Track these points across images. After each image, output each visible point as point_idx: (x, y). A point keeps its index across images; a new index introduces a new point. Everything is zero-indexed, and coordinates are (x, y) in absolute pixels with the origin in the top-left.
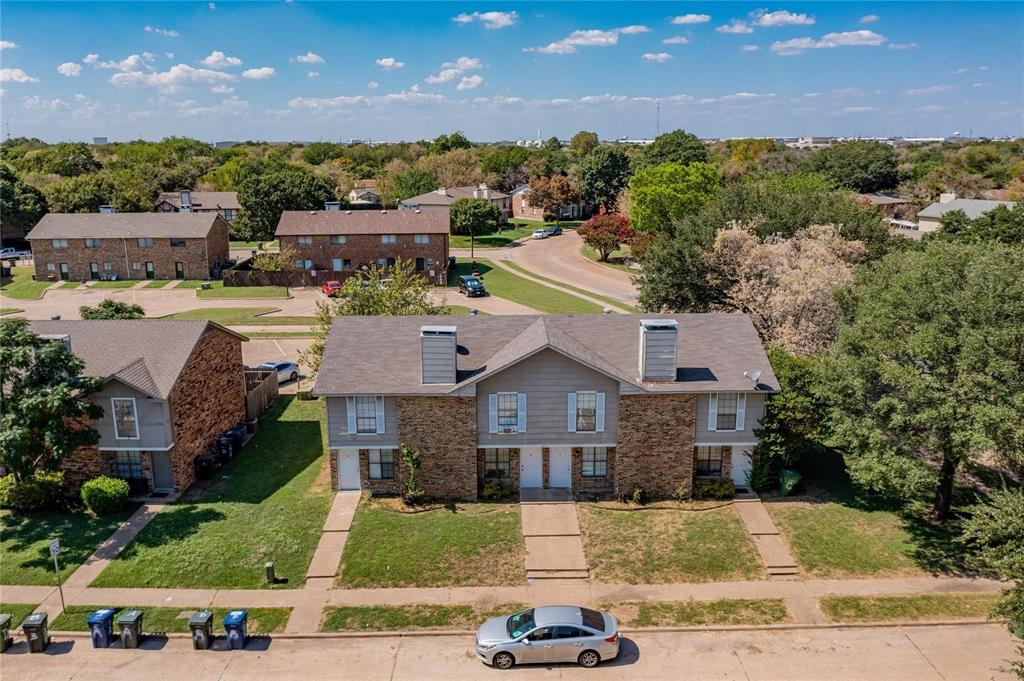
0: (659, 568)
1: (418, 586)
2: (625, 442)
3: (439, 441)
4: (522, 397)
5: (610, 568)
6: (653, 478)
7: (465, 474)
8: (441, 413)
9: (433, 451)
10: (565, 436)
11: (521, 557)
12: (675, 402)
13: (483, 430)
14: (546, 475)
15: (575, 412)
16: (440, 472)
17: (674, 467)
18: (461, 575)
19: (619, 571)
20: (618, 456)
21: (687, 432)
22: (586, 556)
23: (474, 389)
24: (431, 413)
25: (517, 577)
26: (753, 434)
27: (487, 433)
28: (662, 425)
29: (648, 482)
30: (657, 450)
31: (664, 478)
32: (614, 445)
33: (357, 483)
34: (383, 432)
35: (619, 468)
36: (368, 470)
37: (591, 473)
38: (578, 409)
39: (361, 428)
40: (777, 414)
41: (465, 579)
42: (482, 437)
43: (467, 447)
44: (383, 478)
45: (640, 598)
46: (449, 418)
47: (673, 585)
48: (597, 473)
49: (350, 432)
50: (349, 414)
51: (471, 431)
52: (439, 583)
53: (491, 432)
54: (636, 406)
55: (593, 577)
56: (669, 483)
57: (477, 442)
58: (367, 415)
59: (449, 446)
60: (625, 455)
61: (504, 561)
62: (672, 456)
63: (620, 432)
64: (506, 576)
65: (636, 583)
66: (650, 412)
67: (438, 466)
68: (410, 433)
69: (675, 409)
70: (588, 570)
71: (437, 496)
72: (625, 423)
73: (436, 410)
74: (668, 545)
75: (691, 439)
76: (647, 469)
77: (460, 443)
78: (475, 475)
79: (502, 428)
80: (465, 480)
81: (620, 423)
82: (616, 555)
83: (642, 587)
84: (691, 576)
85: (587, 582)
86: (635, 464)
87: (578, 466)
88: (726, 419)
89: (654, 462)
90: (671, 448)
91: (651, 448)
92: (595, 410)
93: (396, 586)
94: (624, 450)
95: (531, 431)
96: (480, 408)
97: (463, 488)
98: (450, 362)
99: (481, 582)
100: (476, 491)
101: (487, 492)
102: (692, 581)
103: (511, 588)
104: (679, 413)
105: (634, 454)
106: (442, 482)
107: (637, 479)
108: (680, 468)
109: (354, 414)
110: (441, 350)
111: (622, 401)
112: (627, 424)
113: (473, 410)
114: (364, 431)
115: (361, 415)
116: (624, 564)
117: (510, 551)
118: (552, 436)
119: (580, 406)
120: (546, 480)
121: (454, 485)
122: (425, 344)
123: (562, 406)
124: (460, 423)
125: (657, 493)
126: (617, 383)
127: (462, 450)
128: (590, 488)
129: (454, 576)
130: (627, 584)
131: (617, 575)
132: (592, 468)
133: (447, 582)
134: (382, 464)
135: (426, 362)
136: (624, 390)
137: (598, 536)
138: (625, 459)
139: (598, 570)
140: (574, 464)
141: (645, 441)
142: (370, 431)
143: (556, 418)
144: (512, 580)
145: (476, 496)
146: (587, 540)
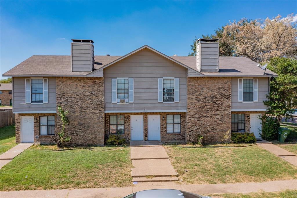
0: (229, 173)
1: (45, 189)
2: (192, 108)
3: (81, 108)
4: (131, 80)
5: (194, 174)
6: (209, 131)
7: (97, 129)
8: (83, 90)
9: (78, 114)
10: (157, 105)
11: (129, 169)
12: (219, 84)
13: (108, 101)
14: (145, 132)
15: (162, 90)
16: (82, 128)
17: (221, 124)
18: (82, 180)
19: (200, 176)
20: (187, 117)
21: (227, 102)
22: (175, 168)
23: (102, 72)
24: (77, 90)
25: (125, 181)
26: (263, 103)
27: (110, 103)
28: (212, 98)
29: (206, 133)
30: (210, 113)
31: (215, 131)
32: (185, 111)
33: (32, 137)
34: (47, 102)
35: (188, 125)
36: (39, 129)
37: (172, 132)
38: (164, 89)
39: (34, 100)
40: (278, 89)
41: (84, 183)
42: (107, 106)
43: (98, 112)
44: (48, 134)
45: (222, 192)
46: (87, 93)
47: (241, 183)
48: (175, 131)
49: (27, 102)
50: (26, 91)
51: (101, 101)
52: (63, 186)
53: (113, 102)
54: (198, 86)
55: (181, 180)
56: (218, 134)
57: (104, 108)
58: (38, 92)
59: (88, 111)
60: (192, 116)
61: (116, 172)
62: (219, 117)
63: (189, 102)
64: (116, 180)
65: (215, 183)
66: (205, 90)
67: (80, 124)
68: (63, 102)
69: (219, 88)
70: (178, 176)
71: (80, 143)
72: (191, 97)
73: (80, 88)
74: (230, 161)
75: (229, 106)
76: (204, 125)
77: (94, 109)
78: (103, 130)
79: (119, 100)
80: (97, 133)
81: (188, 97)
82: (196, 167)
83: (220, 186)
84: (253, 177)
85: (178, 183)
86: (198, 122)
87: (164, 126)
88: (248, 95)
89: (208, 121)
90: (218, 112)
91: (207, 112)
92: (173, 90)
93: (27, 188)
94: (191, 113)
95: (137, 102)
96: (106, 87)
97: (96, 138)
98: (89, 59)
99: (96, 185)
100: (103, 140)
101: (109, 140)
102: (256, 181)
103: (119, 188)
104: (222, 91)
105: (197, 116)
106: (82, 134)
107: (200, 132)
108: (224, 125)
109: (30, 91)
110: (83, 52)
111: (189, 83)
112: (193, 97)
113: (102, 88)
114: (35, 102)
115: (34, 92)
116: (203, 171)
117: (121, 166)
118: (149, 105)
119: (165, 87)
120: (146, 135)
121: (90, 136)
122: (74, 47)
123: (155, 87)
124: (94, 96)
125: (212, 140)
126: (186, 70)
127: (95, 113)
128: (172, 140)
129: (77, 181)
130: (208, 184)
131: (200, 178)
132: (172, 129)
133: (69, 185)
134: (48, 125)
135: (74, 59)
136: (191, 74)
137: (181, 158)
138: (192, 119)
139: (184, 176)
140: (162, 125)
141: (203, 108)
142: (39, 102)
143: (151, 94)
144: (121, 183)
145: (103, 143)
146: (173, 160)
